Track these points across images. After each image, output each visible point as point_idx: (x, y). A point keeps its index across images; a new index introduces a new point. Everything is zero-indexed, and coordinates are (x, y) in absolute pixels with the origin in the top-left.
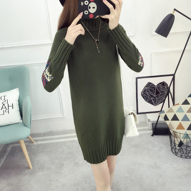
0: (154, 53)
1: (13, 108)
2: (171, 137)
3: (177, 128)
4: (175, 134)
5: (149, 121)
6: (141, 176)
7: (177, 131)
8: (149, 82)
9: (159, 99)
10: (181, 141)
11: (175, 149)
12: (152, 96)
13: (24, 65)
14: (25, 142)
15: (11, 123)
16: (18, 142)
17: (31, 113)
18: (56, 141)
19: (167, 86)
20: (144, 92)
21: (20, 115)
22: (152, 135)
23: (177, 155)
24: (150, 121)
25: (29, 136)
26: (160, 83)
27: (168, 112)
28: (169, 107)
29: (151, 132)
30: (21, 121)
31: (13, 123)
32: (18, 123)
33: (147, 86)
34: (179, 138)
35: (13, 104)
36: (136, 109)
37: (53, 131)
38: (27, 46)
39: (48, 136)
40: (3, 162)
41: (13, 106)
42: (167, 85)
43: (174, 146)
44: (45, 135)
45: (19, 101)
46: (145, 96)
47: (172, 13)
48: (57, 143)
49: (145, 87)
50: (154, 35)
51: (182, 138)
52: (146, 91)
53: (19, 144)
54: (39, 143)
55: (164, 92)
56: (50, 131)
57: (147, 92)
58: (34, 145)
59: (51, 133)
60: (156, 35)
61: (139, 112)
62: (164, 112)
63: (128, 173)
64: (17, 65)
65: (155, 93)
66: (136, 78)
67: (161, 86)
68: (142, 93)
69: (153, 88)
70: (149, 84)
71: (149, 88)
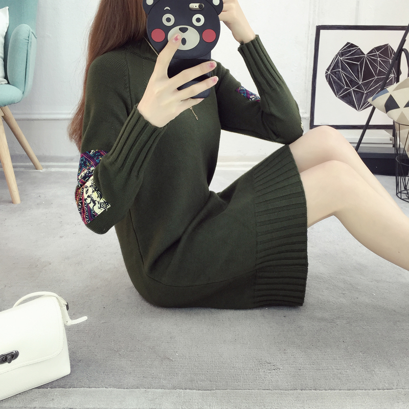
8: (348, 43)
9: (370, 92)
20: (333, 69)
26: (378, 49)
30: (4, 81)
33: (342, 53)
36: (308, 115)
46: (334, 82)
49: (337, 56)
52: (338, 67)
57: (342, 69)
61: (315, 123)
65: (361, 76)
66: (317, 26)
67: (380, 57)
68: (329, 73)
69: (357, 60)
70: (350, 46)
71: (347, 59)
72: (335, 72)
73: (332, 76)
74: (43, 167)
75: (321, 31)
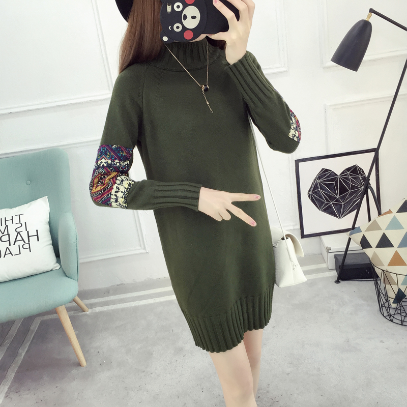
0: (331, 106)
1: (38, 241)
2: (379, 282)
3: (391, 264)
4: (385, 276)
5: (328, 252)
6: (319, 369)
7: (391, 269)
8: (323, 169)
9: (347, 203)
10: (399, 290)
11: (389, 307)
12: (332, 198)
13: (56, 146)
14: (69, 309)
15: (35, 272)
16: (54, 311)
17: (78, 249)
18: (134, 304)
19: (362, 175)
20: (313, 190)
21: (54, 254)
22: (337, 282)
23: (392, 321)
24: (330, 251)
25: (75, 297)
26: (348, 169)
27: (368, 229)
28: (370, 220)
29: (334, 274)
30: (57, 266)
31: (41, 271)
32: (52, 270)
33: (319, 177)
34: (395, 284)
35: (37, 231)
36: (298, 227)
37: (124, 283)
38: (61, 106)
39: (114, 294)
40: (23, 354)
41: (37, 235)
42: (363, 171)
43: (385, 301)
44: (109, 292)
45: (50, 223)
46: (316, 200)
47: (365, 18)
48: (135, 309)
49: (315, 180)
50: (328, 68)
51: (403, 284)
52: (318, 188)
53: (55, 315)
54: (98, 309)
55: (357, 187)
56: (119, 283)
57: (321, 189)
58: (86, 315)
59: (120, 289)
60: (333, 66)
61: (306, 233)
62: (359, 230)
63: (291, 363)
64: (42, 149)
65: (338, 191)
66: (295, 160)
67: (351, 175)
68: (311, 193)
69: (332, 180)
70: (325, 171)
71: (324, 181)
72: (316, 192)
73: (313, 196)
74: (88, 306)
75: (299, 163)
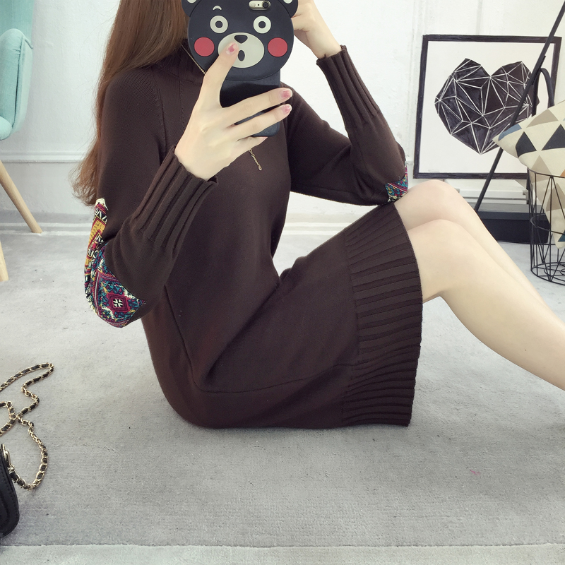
8: (467, 60)
9: (496, 127)
12: (473, 115)
20: (445, 96)
23: (551, 281)
26: (507, 68)
27: (534, 124)
33: (459, 74)
46: (447, 113)
49: (451, 77)
52: (453, 93)
57: (458, 96)
58: (38, 237)
61: (421, 170)
65: (484, 105)
66: (424, 36)
67: (510, 79)
68: (440, 100)
69: (478, 83)
70: (469, 64)
71: (465, 82)
72: (449, 100)
73: (444, 106)
74: (43, 229)
75: (429, 42)
